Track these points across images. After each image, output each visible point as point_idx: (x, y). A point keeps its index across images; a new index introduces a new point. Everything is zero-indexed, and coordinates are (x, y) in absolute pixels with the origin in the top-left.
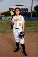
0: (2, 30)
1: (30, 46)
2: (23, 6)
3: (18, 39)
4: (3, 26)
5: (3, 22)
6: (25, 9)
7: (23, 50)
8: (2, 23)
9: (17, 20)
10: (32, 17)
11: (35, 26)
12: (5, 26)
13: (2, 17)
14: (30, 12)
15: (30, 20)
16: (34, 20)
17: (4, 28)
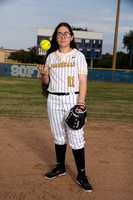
0: (9, 108)
1: (102, 162)
2: (86, 30)
3: (62, 130)
4: (14, 95)
5: (13, 83)
6: (91, 41)
7: (79, 170)
8: (9, 86)
9: (63, 65)
10: (114, 68)
11: (125, 99)
12: (20, 96)
13: (12, 67)
14: (107, 54)
15: (108, 79)
16: (122, 80)
17: (15, 102)
